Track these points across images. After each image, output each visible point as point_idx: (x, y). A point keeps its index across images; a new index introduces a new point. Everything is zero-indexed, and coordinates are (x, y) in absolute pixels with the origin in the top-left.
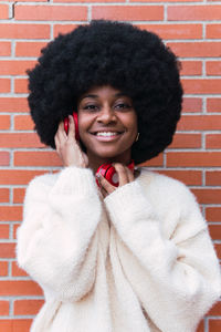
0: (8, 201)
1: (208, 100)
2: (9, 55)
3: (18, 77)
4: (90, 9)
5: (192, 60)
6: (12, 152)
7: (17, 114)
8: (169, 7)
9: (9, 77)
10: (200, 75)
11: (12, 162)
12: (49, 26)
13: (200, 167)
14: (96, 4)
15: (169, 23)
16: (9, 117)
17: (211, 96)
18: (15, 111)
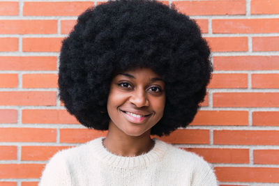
0: (16, 158)
6: (20, 110)
7: (24, 72)
11: (20, 120)
13: (208, 126)
16: (17, 75)
18: (23, 69)
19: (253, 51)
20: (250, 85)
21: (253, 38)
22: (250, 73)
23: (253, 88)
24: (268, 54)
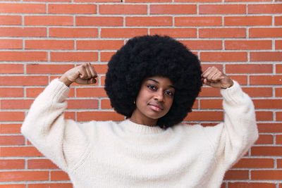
1: (226, 65)
2: (97, 37)
3: (103, 51)
4: (149, 7)
5: (215, 39)
6: (100, 100)
7: (102, 75)
8: (200, 6)
9: (97, 51)
10: (221, 49)
11: (100, 106)
12: (122, 18)
14: (152, 4)
15: (201, 16)
17: (228, 63)
19: (251, 61)
20: (248, 83)
21: (251, 53)
22: (249, 75)
23: (251, 85)
24: (259, 63)
